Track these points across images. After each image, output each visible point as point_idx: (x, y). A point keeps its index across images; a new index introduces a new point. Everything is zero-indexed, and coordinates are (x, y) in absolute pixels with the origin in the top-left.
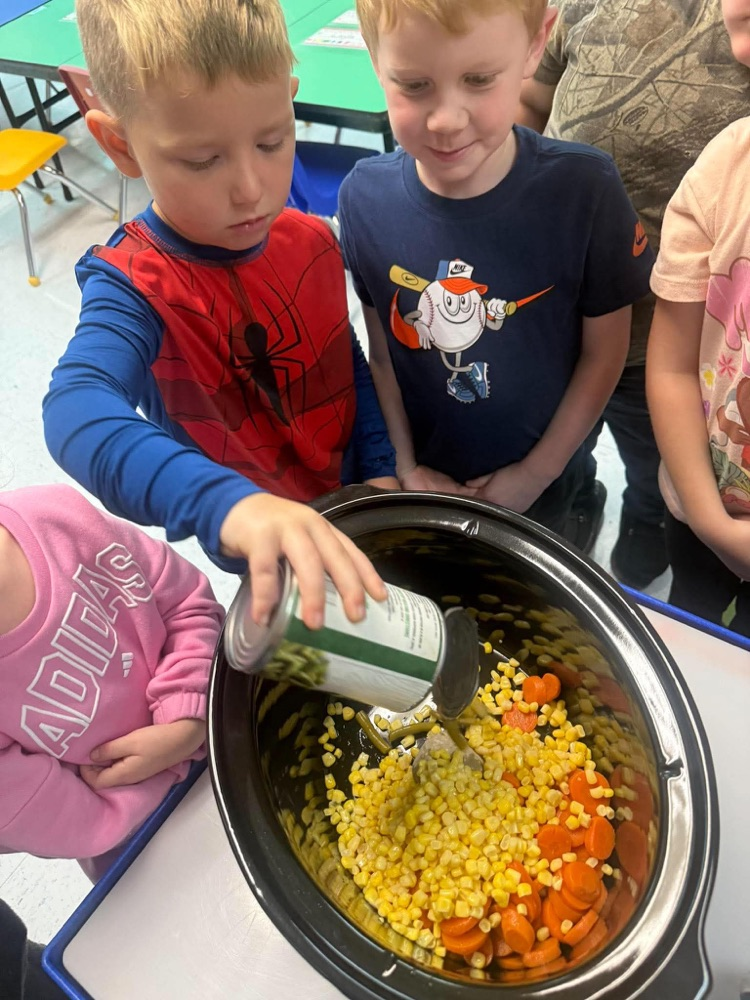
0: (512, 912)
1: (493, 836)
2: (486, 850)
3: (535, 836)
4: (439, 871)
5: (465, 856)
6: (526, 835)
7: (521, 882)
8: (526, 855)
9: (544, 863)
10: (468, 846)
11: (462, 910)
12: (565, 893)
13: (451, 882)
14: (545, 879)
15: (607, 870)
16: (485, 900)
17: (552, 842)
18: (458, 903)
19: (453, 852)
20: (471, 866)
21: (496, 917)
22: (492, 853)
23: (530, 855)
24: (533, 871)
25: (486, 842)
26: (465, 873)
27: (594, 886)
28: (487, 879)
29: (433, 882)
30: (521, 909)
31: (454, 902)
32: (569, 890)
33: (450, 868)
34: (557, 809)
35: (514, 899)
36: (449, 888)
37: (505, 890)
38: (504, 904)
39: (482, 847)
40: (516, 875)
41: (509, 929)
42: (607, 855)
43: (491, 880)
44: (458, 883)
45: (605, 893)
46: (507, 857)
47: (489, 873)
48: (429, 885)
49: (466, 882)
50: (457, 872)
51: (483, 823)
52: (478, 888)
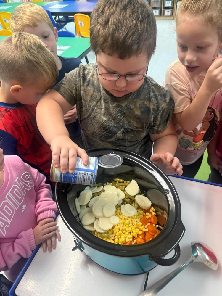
0: (138, 238)
1: (131, 222)
2: (130, 225)
3: (140, 221)
4: (120, 232)
5: (125, 227)
6: (138, 221)
7: (139, 231)
8: (139, 226)
9: (143, 226)
10: (126, 225)
11: (127, 240)
12: (149, 232)
13: (123, 234)
14: (144, 230)
15: (157, 226)
16: (132, 236)
17: (144, 222)
18: (126, 238)
19: (122, 226)
20: (127, 229)
21: (135, 241)
22: (131, 226)
23: (140, 225)
24: (141, 229)
25: (129, 224)
26: (126, 231)
27: (155, 229)
28: (131, 232)
29: (119, 235)
30: (140, 237)
31: (125, 239)
32: (150, 231)
33: (122, 230)
34: (143, 215)
35: (138, 235)
36: (123, 235)
37: (136, 233)
38: (136, 237)
39: (128, 225)
40: (138, 230)
41: (139, 242)
42: (157, 223)
43: (132, 232)
44: (125, 234)
45: (158, 230)
46: (135, 226)
47: (132, 230)
48: (118, 236)
49: (127, 233)
50: (124, 232)
51: (128, 219)
52: (130, 234)
